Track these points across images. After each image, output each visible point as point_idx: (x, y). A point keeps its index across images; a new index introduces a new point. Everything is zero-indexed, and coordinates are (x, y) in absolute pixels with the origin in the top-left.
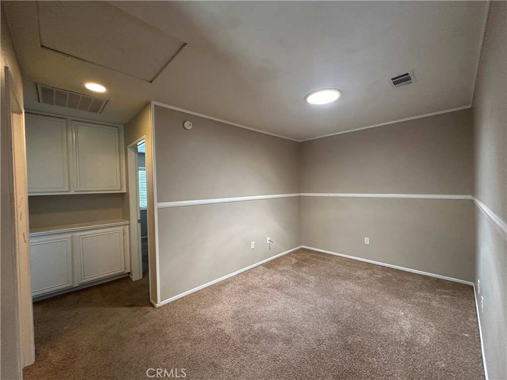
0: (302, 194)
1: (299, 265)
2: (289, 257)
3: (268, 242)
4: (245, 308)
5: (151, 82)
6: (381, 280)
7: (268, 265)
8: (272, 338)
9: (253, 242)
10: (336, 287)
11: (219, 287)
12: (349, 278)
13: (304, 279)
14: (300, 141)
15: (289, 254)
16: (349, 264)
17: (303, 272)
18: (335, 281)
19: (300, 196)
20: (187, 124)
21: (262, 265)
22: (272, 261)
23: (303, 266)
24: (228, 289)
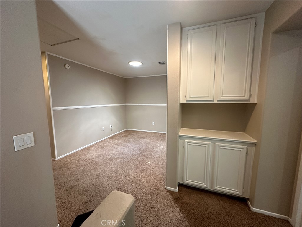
0: (126, 104)
1: (126, 136)
2: (121, 134)
3: (111, 127)
4: (103, 153)
5: (52, 45)
6: (157, 137)
7: (111, 138)
8: (117, 158)
9: (104, 127)
10: (141, 141)
11: (88, 148)
12: (146, 138)
13: (128, 140)
14: (125, 78)
15: (121, 133)
16: (147, 133)
17: (127, 138)
18: (141, 139)
19: (126, 105)
20: (67, 66)
21: (108, 138)
22: (113, 136)
23: (128, 136)
24: (93, 148)
